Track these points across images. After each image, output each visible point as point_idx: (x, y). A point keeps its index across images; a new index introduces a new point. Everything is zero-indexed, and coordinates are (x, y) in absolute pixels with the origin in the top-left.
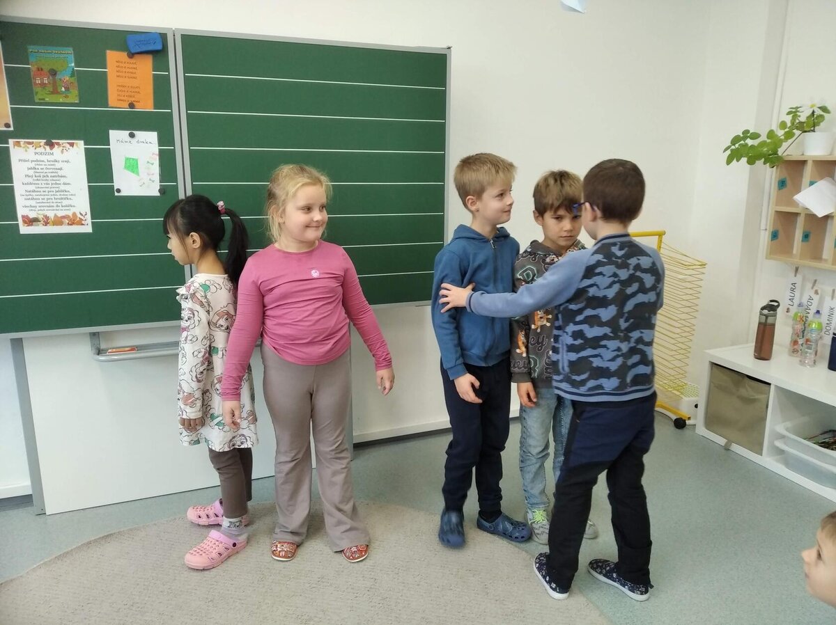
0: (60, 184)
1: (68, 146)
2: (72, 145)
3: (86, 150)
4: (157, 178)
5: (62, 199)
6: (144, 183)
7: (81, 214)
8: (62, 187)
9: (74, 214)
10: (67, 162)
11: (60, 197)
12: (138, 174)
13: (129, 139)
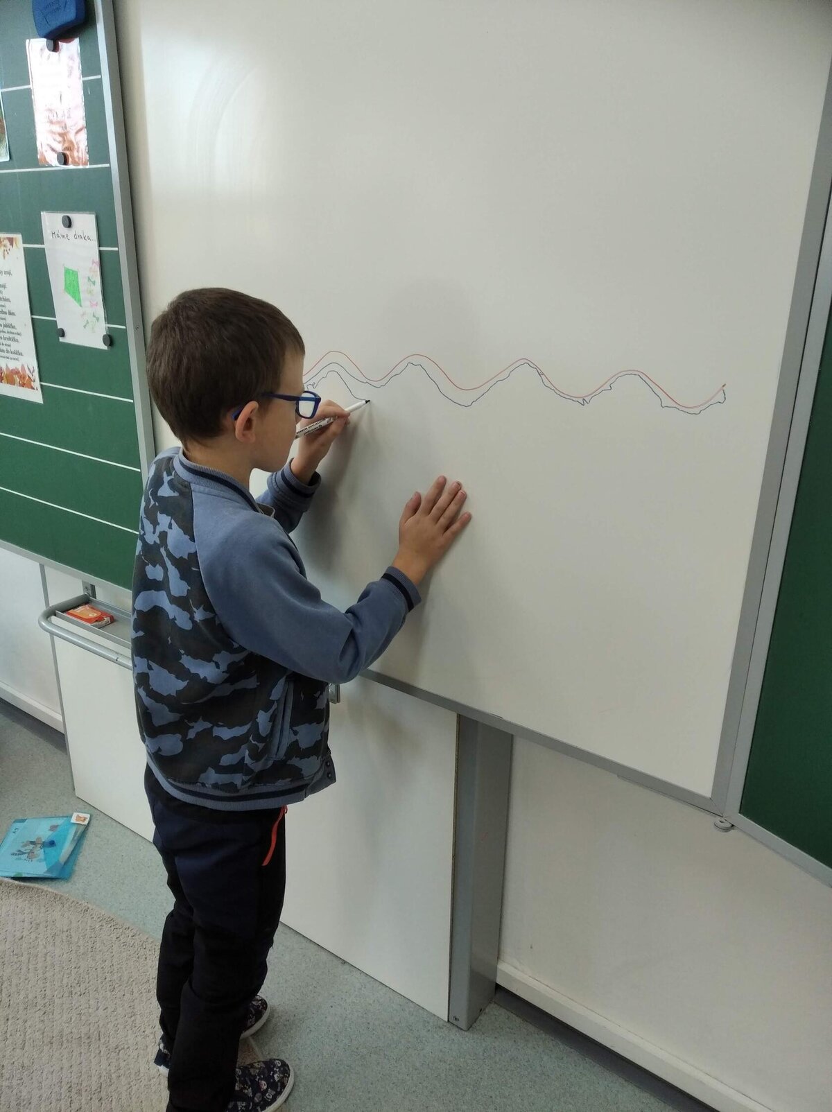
0: (5, 313)
1: (7, 242)
2: (11, 241)
3: (25, 250)
4: (100, 311)
5: (9, 339)
6: (88, 322)
7: (29, 368)
8: (10, 319)
9: (23, 366)
10: (9, 273)
11: (7, 335)
12: (79, 301)
13: (65, 231)
